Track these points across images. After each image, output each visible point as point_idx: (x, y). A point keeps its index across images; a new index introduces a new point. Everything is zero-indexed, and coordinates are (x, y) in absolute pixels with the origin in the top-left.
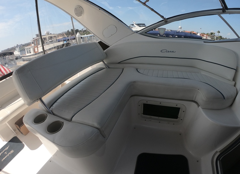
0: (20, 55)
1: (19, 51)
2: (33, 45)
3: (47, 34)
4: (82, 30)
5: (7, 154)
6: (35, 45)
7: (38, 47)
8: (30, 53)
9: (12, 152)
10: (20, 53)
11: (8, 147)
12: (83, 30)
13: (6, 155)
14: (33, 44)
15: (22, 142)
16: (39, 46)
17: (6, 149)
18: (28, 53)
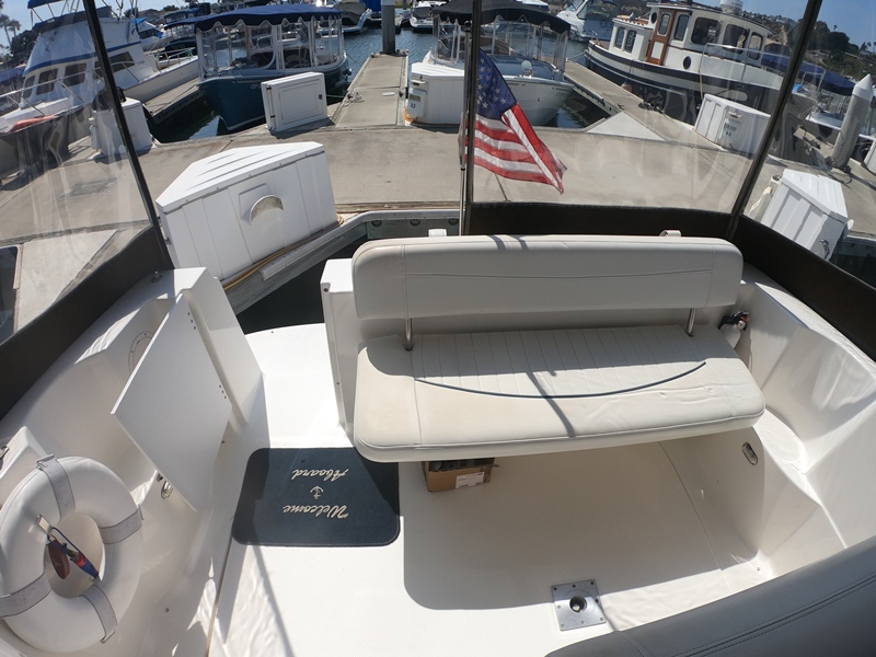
0: (581, 30)
1: (583, 15)
2: (651, 25)
3: (730, 11)
4: (864, 47)
5: (318, 503)
6: (659, 27)
7: (667, 46)
8: (629, 48)
9: (339, 512)
10: (582, 22)
11: (338, 474)
12: (870, 49)
13: (312, 502)
14: (653, 21)
15: (397, 512)
16: (674, 43)
17: (329, 473)
18: (618, 45)
